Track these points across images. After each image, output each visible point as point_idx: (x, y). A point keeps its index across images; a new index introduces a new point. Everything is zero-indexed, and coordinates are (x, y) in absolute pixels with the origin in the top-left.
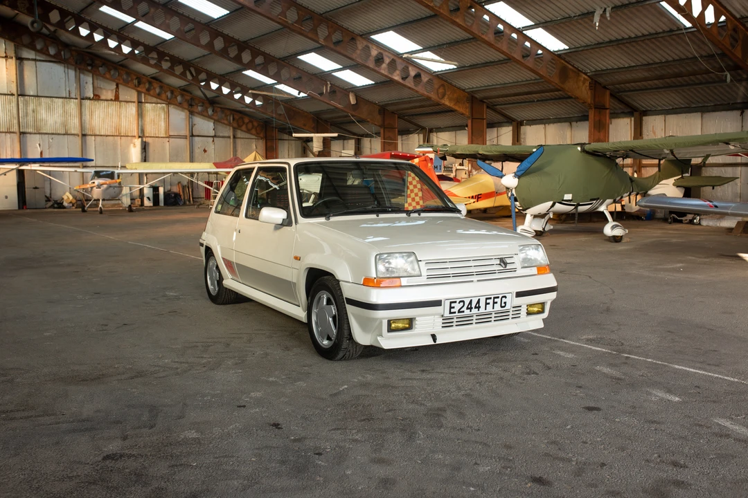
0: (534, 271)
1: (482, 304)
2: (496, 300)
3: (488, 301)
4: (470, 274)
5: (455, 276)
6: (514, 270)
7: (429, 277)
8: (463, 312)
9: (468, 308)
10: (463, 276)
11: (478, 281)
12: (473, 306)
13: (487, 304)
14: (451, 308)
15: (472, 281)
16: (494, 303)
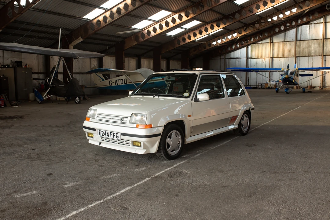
0: (135, 125)
1: (109, 134)
2: (114, 134)
3: (111, 134)
4: (109, 121)
5: (105, 121)
6: (126, 123)
7: (97, 120)
8: (103, 136)
9: (105, 135)
10: (107, 122)
11: (111, 125)
12: (106, 134)
13: (111, 135)
14: (100, 133)
15: (109, 125)
16: (114, 135)
